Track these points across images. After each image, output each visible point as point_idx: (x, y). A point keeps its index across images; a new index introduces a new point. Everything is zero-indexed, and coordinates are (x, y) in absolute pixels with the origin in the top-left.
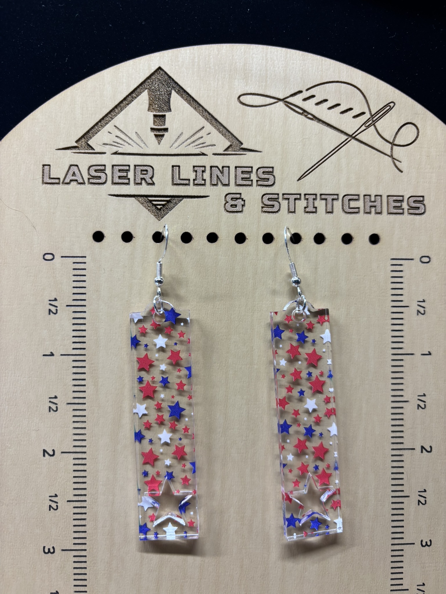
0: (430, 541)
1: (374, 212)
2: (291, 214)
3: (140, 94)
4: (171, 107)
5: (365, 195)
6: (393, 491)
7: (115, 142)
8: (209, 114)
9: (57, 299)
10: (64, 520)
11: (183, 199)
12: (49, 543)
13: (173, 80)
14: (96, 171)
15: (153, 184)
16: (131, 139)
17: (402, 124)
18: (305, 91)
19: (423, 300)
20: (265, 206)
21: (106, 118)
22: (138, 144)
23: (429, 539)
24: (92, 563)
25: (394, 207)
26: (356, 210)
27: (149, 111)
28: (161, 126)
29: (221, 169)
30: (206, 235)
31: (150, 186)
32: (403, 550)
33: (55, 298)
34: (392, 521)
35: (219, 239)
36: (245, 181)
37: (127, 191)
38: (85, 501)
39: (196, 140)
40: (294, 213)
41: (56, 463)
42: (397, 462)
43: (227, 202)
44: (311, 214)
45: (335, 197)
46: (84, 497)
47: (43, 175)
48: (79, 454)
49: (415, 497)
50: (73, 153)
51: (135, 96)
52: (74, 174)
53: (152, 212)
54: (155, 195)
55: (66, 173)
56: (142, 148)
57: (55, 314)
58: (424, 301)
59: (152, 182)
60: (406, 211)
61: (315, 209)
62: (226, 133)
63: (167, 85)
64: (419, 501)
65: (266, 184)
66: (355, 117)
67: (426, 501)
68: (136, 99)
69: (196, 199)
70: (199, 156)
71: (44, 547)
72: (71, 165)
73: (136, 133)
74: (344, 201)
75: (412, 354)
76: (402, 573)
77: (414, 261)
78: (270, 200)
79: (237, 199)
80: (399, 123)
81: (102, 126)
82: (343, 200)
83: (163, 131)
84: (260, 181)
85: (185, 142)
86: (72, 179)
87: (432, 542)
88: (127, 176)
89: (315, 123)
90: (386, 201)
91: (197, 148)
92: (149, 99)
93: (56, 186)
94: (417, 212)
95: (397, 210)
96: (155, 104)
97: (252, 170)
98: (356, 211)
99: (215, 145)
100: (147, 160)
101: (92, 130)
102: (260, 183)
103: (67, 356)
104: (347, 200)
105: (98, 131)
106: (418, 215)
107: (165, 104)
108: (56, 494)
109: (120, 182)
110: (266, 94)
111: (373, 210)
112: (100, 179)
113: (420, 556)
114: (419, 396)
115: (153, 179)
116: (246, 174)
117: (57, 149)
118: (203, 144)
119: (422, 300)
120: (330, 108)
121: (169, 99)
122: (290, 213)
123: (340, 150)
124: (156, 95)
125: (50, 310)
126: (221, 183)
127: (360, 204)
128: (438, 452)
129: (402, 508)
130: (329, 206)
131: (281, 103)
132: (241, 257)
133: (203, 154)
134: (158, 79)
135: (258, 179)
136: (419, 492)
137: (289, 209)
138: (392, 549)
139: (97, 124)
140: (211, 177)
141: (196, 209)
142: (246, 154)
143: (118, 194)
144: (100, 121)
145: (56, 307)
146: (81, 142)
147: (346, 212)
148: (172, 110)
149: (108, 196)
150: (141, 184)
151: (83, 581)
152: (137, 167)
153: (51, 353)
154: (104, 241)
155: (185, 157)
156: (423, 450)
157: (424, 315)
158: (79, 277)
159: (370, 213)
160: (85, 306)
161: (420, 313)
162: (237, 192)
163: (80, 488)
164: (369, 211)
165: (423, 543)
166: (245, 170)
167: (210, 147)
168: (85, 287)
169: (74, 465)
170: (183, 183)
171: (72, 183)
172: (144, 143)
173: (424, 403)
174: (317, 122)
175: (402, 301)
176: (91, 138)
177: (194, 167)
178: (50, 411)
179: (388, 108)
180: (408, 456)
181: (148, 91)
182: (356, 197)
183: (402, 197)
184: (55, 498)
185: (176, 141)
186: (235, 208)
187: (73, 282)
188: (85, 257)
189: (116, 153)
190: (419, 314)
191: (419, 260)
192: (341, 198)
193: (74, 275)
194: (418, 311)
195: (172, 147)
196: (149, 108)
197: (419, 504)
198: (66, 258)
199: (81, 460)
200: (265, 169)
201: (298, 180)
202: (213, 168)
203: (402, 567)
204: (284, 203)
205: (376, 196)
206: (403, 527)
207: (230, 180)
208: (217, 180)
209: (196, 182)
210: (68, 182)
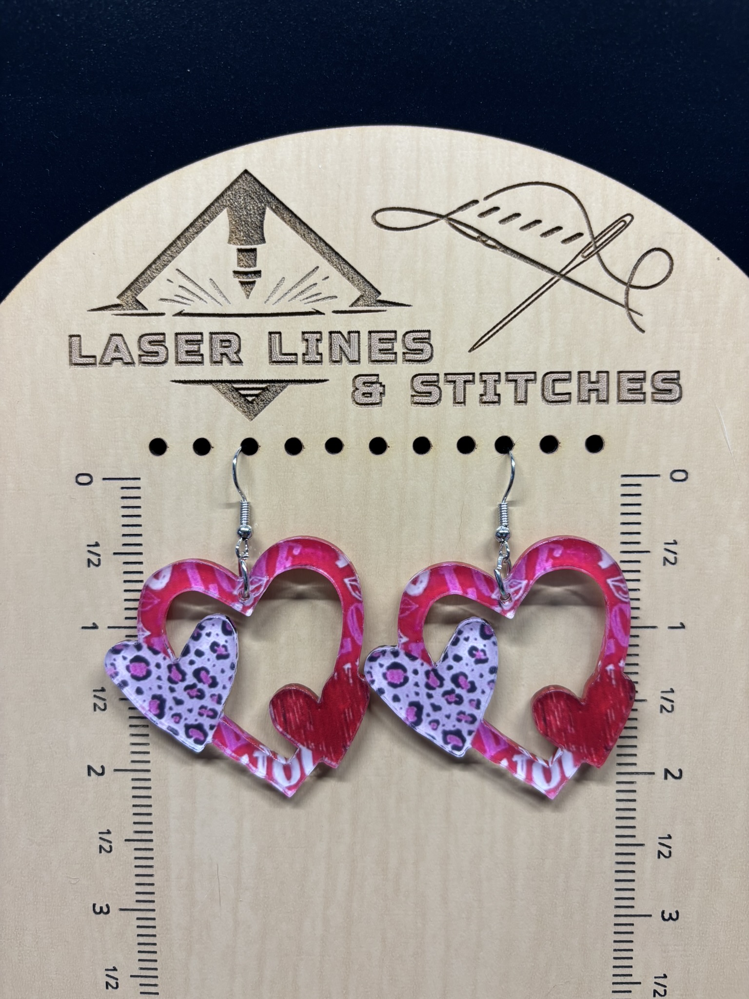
0: (677, 912)
1: (595, 400)
2: (458, 407)
3: (216, 216)
4: (266, 235)
5: (580, 373)
6: (617, 836)
7: (179, 296)
8: (327, 244)
9: (100, 543)
10: (122, 867)
11: (287, 385)
12: (101, 899)
13: (268, 190)
14: (150, 342)
15: (240, 362)
16: (204, 290)
17: (645, 251)
18: (483, 200)
19: (675, 541)
20: (416, 394)
21: (164, 256)
22: (213, 299)
23: (676, 910)
24: (165, 928)
25: (629, 390)
26: (566, 397)
27: (231, 243)
28: (250, 267)
29: (346, 336)
30: (324, 442)
31: (235, 367)
32: (633, 925)
33: (96, 542)
34: (617, 881)
35: (344, 448)
36: (384, 353)
37: (199, 374)
38: (151, 840)
39: (305, 290)
40: (463, 404)
41: (107, 785)
42: (625, 793)
43: (357, 389)
44: (491, 405)
45: (530, 376)
46: (150, 834)
47: (71, 352)
48: (140, 772)
49: (653, 847)
50: (114, 316)
51: (208, 218)
52: (117, 350)
53: (240, 406)
54: (243, 379)
55: (104, 348)
56: (220, 304)
57: (97, 566)
58: (675, 543)
59: (237, 360)
60: (649, 396)
61: (497, 397)
62: (354, 276)
63: (258, 199)
64: (660, 853)
65: (418, 359)
66: (565, 241)
67: (670, 852)
68: (210, 225)
69: (308, 385)
70: (311, 316)
71: (94, 905)
72: (112, 335)
73: (211, 279)
74: (545, 383)
75: (654, 627)
76: (631, 958)
77: (661, 478)
78: (424, 384)
79: (373, 383)
80: (640, 249)
81: (157, 270)
82: (543, 381)
83: (253, 275)
84: (409, 353)
85: (288, 292)
86: (114, 357)
87: (680, 914)
88: (199, 351)
89: (498, 253)
90: (616, 380)
91: (308, 303)
92: (230, 222)
93: (90, 368)
94: (667, 397)
95: (634, 395)
96: (240, 231)
97: (396, 336)
98: (565, 399)
99: (336, 297)
100: (230, 325)
101: (143, 276)
102: (409, 357)
103: (117, 629)
104: (551, 381)
105: (153, 279)
106: (669, 403)
107: (255, 230)
108: (108, 830)
109: (188, 360)
110: (417, 208)
111: (593, 396)
112: (158, 356)
113: (659, 934)
114: (663, 692)
115: (240, 355)
116: (386, 343)
117: (90, 309)
118: (316, 295)
119: (673, 542)
120: (523, 228)
121: (262, 222)
122: (457, 405)
123: (540, 298)
124: (241, 216)
125: (89, 561)
126: (346, 359)
127: (572, 387)
128: (692, 779)
129: (632, 861)
130: (521, 392)
131: (443, 223)
132: (380, 476)
133: (318, 312)
134: (244, 189)
135: (405, 351)
136: (660, 838)
137: (455, 399)
138: (615, 923)
139: (150, 266)
140: (331, 349)
141: (308, 400)
142: (386, 311)
143: (186, 380)
144: (154, 262)
145: (99, 555)
146: (126, 296)
147: (547, 401)
148: (266, 240)
149: (171, 383)
150: (221, 362)
151: (152, 954)
152: (214, 336)
153: (94, 624)
154: (166, 453)
155: (289, 317)
156: (668, 775)
157: (675, 566)
158: (130, 509)
159: (588, 401)
160: (141, 554)
161: (668, 561)
162: (373, 373)
163: (144, 821)
164: (587, 398)
165: (664, 915)
166: (384, 337)
167: (329, 300)
168: (140, 526)
169: (134, 788)
170: (287, 360)
171: (115, 363)
172: (224, 296)
173: (672, 704)
174: (503, 251)
175: (638, 543)
176: (141, 290)
177: (303, 333)
178: (95, 710)
179: (622, 223)
180: (643, 783)
181: (227, 210)
182: (566, 376)
183: (642, 374)
184: (108, 835)
185: (274, 292)
186: (370, 399)
187: (122, 518)
188: (139, 479)
189: (180, 314)
190: (667, 563)
191: (669, 476)
192: (540, 377)
193: (123, 507)
194: (666, 559)
195: (268, 302)
196: (230, 237)
197: (659, 857)
198: (111, 481)
199: (143, 782)
200: (417, 334)
201: (470, 351)
202: (333, 335)
203: (632, 950)
204: (448, 389)
205: (598, 372)
206: (633, 890)
207: (361, 353)
208: (339, 354)
209: (307, 358)
210: (108, 362)
